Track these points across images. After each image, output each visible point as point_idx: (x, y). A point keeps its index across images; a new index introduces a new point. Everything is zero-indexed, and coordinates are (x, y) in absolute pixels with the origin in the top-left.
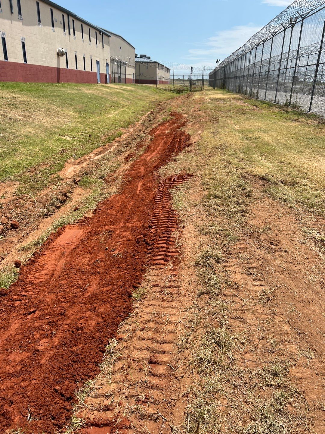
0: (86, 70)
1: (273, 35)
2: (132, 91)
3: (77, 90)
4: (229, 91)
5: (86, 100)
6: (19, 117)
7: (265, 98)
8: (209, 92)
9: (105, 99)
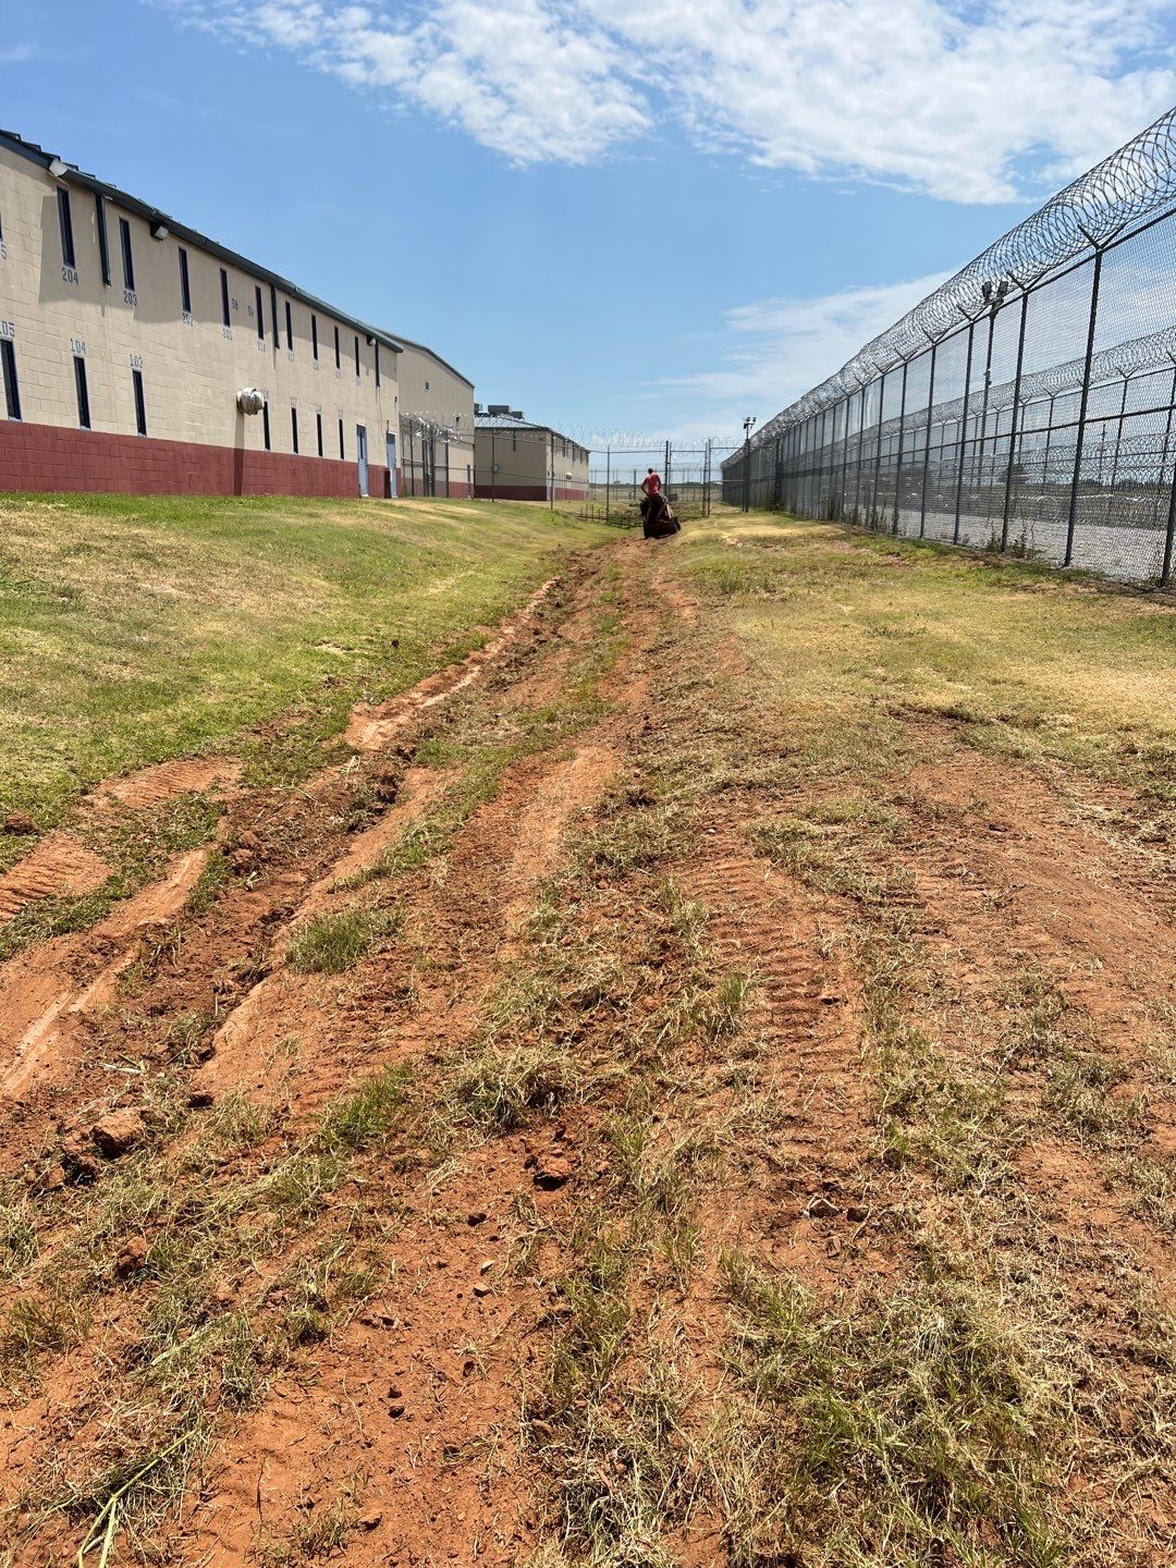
0: (301, 452)
1: (936, 341)
2: (478, 521)
3: (311, 515)
4: (796, 515)
5: (348, 546)
6: (174, 592)
7: (922, 532)
8: (731, 521)
9: (404, 543)
